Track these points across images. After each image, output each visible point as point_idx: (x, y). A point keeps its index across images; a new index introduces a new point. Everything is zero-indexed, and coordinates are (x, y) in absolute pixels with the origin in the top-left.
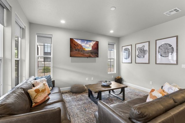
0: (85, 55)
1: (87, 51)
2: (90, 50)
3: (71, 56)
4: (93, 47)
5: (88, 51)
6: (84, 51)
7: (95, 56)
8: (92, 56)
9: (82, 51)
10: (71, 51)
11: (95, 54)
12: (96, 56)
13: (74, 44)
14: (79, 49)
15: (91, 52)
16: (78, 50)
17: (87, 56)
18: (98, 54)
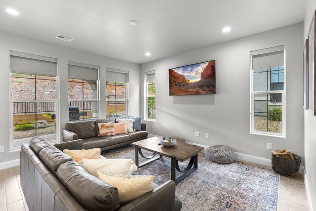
0: (190, 92)
1: (192, 83)
2: (198, 82)
3: (171, 94)
4: (202, 75)
5: (195, 83)
6: (188, 84)
7: (209, 92)
8: (201, 91)
9: (184, 85)
10: (171, 87)
11: (208, 87)
12: (211, 91)
13: (174, 77)
14: (180, 83)
15: (200, 85)
16: (179, 85)
17: (192, 92)
18: (214, 87)
